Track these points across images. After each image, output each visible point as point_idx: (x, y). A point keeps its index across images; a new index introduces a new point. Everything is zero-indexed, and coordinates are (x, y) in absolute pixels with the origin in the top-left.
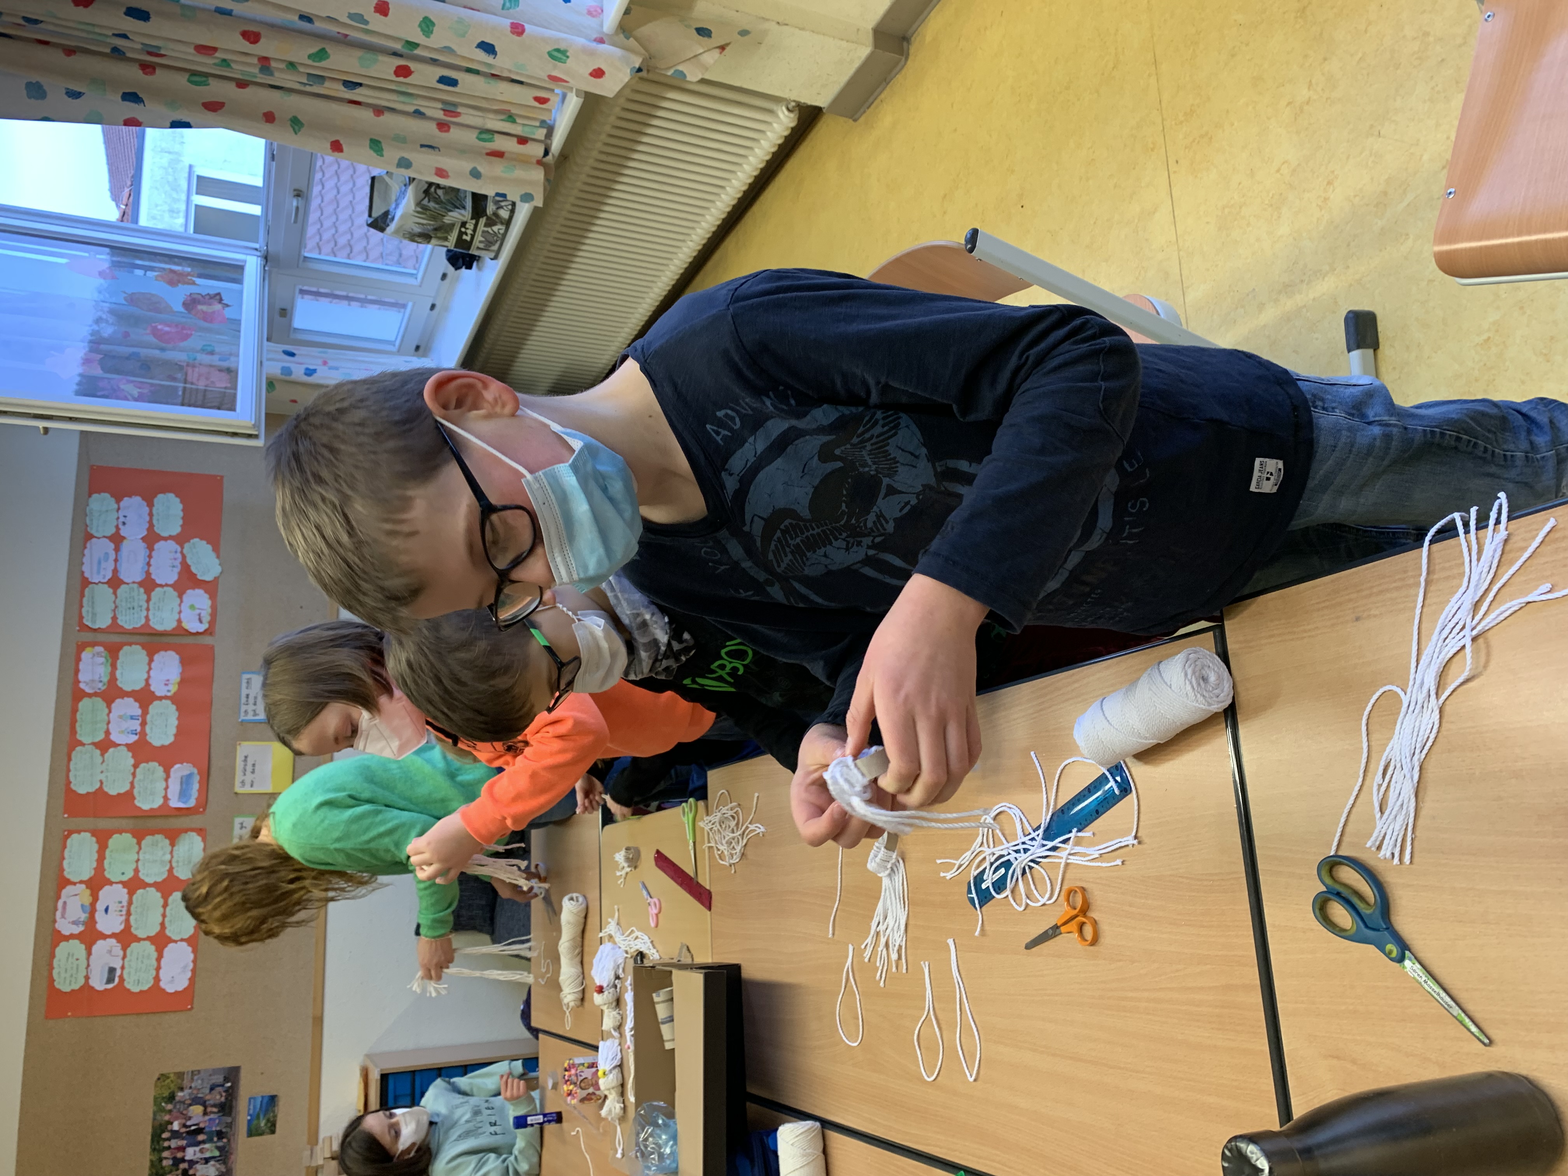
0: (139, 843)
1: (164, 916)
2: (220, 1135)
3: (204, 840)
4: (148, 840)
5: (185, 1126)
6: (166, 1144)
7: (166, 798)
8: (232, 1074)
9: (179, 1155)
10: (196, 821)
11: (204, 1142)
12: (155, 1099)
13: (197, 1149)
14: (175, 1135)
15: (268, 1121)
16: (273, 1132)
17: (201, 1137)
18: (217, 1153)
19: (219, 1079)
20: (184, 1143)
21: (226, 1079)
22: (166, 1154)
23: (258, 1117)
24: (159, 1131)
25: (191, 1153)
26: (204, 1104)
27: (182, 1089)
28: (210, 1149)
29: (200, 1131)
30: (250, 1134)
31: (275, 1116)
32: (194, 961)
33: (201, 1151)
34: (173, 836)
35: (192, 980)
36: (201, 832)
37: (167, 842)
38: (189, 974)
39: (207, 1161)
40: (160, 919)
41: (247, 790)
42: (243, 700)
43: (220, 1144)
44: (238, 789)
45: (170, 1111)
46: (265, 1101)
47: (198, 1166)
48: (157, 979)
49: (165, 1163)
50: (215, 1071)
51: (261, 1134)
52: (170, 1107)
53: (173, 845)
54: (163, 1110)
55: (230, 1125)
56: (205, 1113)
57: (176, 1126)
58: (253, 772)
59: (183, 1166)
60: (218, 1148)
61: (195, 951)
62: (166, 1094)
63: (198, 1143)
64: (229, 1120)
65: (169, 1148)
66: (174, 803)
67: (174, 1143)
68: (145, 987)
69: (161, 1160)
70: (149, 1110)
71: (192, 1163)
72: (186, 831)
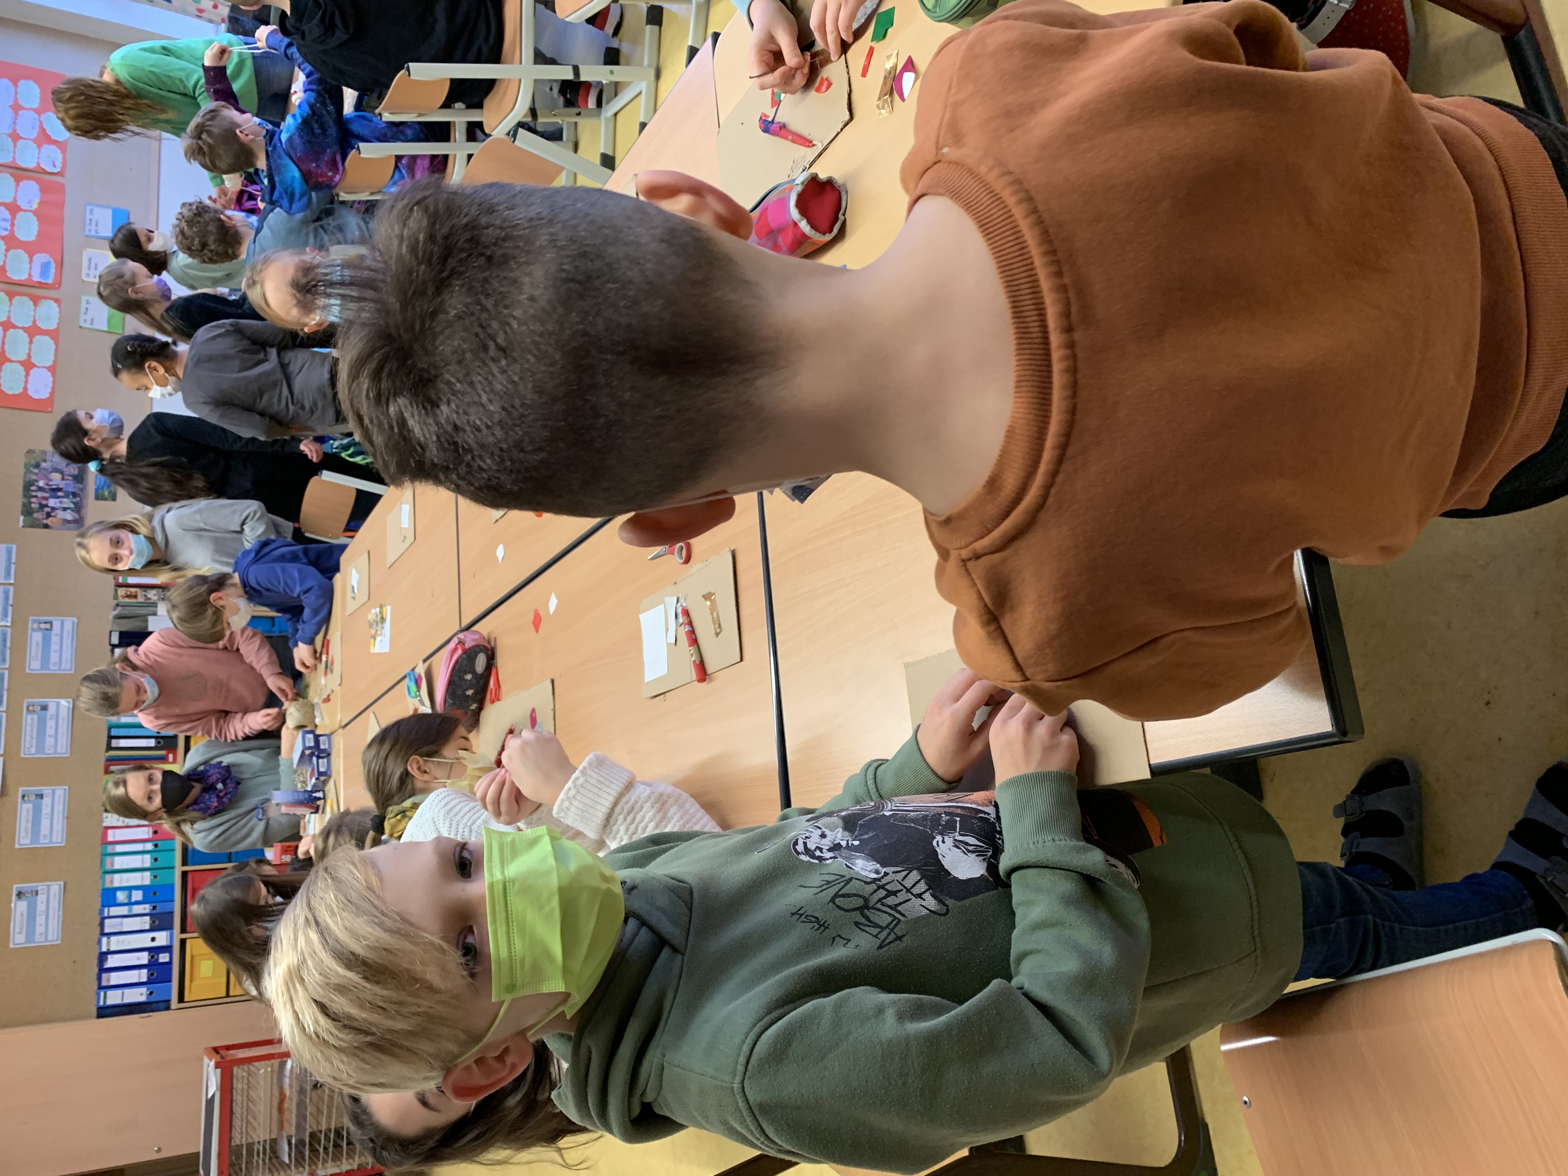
0: (11, 300)
1: (30, 349)
2: (75, 495)
3: (59, 306)
4: (17, 299)
5: (47, 484)
6: (34, 494)
7: (30, 275)
9: (44, 502)
10: (53, 293)
11: (62, 497)
12: (26, 465)
13: (58, 500)
14: (41, 489)
15: (110, 492)
16: (114, 499)
17: (60, 494)
18: (72, 506)
20: (47, 495)
22: (33, 500)
23: (103, 488)
24: (28, 486)
25: (52, 502)
26: (62, 473)
27: (45, 461)
28: (67, 503)
29: (60, 490)
30: (97, 498)
32: (54, 382)
33: (61, 502)
34: (36, 300)
35: (52, 394)
36: (56, 301)
37: (31, 303)
38: (50, 390)
39: (65, 509)
40: (27, 351)
42: (88, 221)
43: (75, 500)
44: (86, 279)
45: (36, 474)
47: (58, 511)
48: (25, 389)
49: (33, 505)
51: (105, 499)
52: (36, 471)
53: (36, 305)
54: (31, 472)
55: (82, 490)
56: (63, 479)
57: (41, 484)
59: (46, 509)
60: (74, 503)
61: (54, 375)
62: (33, 462)
63: (58, 497)
64: (80, 486)
65: (36, 496)
66: (36, 278)
67: (40, 494)
68: (17, 392)
69: (31, 503)
70: (22, 470)
71: (53, 509)
72: (46, 298)
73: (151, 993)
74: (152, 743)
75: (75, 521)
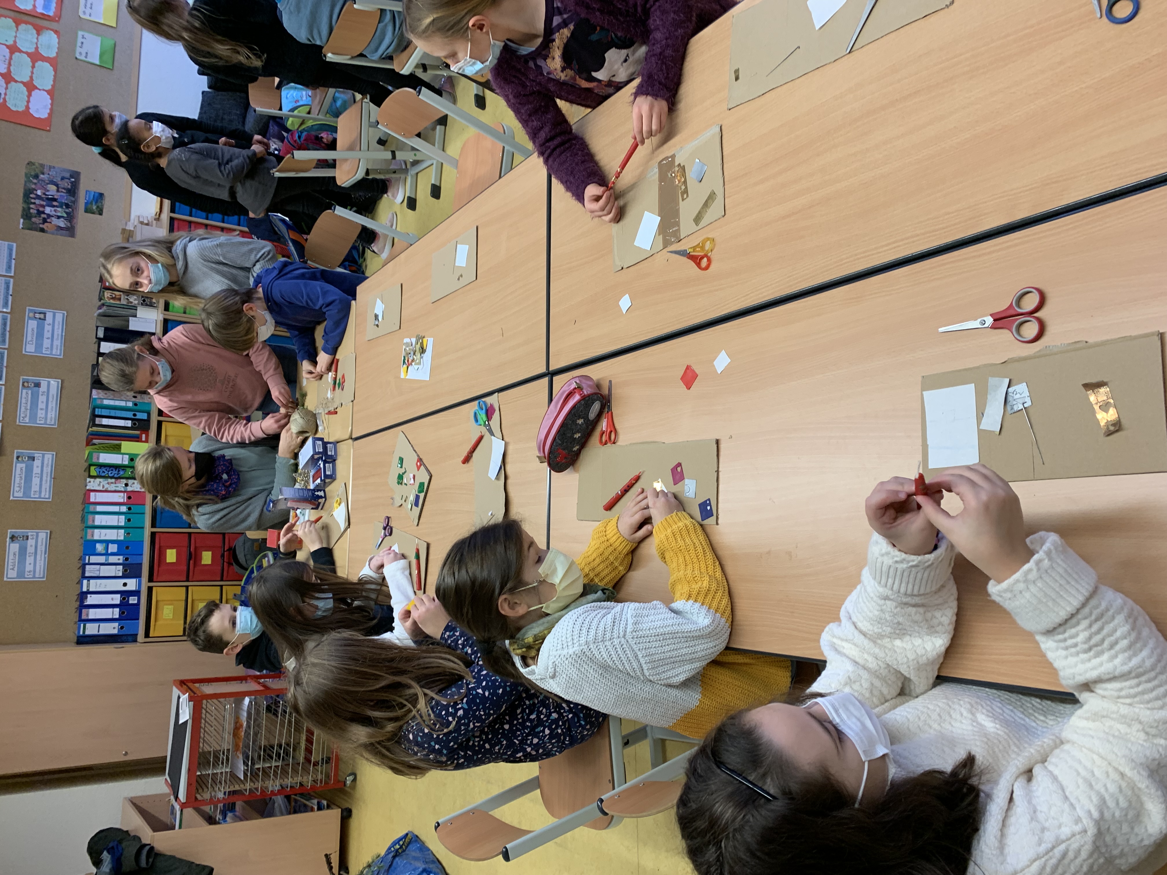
0: (17, 27)
1: (32, 73)
2: (67, 206)
3: (59, 37)
4: (23, 26)
5: (44, 194)
6: (33, 201)
7: (34, 6)
8: (75, 175)
9: (41, 209)
10: (54, 25)
11: (56, 206)
12: (26, 175)
13: (53, 209)
14: (38, 197)
15: (98, 207)
16: (101, 214)
17: (55, 203)
18: (65, 215)
19: (67, 175)
20: (44, 203)
21: (72, 176)
22: (32, 206)
23: (91, 203)
24: (28, 193)
25: (48, 210)
26: (57, 185)
27: (43, 174)
28: (60, 212)
29: (55, 200)
30: (86, 211)
31: (102, 206)
32: (52, 104)
33: (55, 211)
34: (39, 30)
35: (50, 114)
36: (56, 32)
37: (35, 32)
38: (48, 111)
39: (59, 217)
40: (30, 74)
41: (87, 17)
43: (67, 210)
44: (82, 16)
45: (35, 184)
46: (96, 195)
48: (28, 107)
49: (32, 211)
50: (64, 170)
51: (93, 213)
52: (35, 181)
53: (38, 34)
54: (31, 181)
55: (74, 202)
56: (58, 191)
57: (39, 192)
58: (91, 8)
59: (43, 216)
60: (66, 213)
61: (52, 99)
62: (33, 173)
63: (54, 206)
64: (73, 199)
65: (34, 203)
66: (40, 10)
67: (37, 202)
68: (20, 109)
69: (29, 208)
70: (23, 180)
71: (49, 216)
72: (47, 29)
73: (122, 628)
74: (129, 424)
75: (67, 229)
